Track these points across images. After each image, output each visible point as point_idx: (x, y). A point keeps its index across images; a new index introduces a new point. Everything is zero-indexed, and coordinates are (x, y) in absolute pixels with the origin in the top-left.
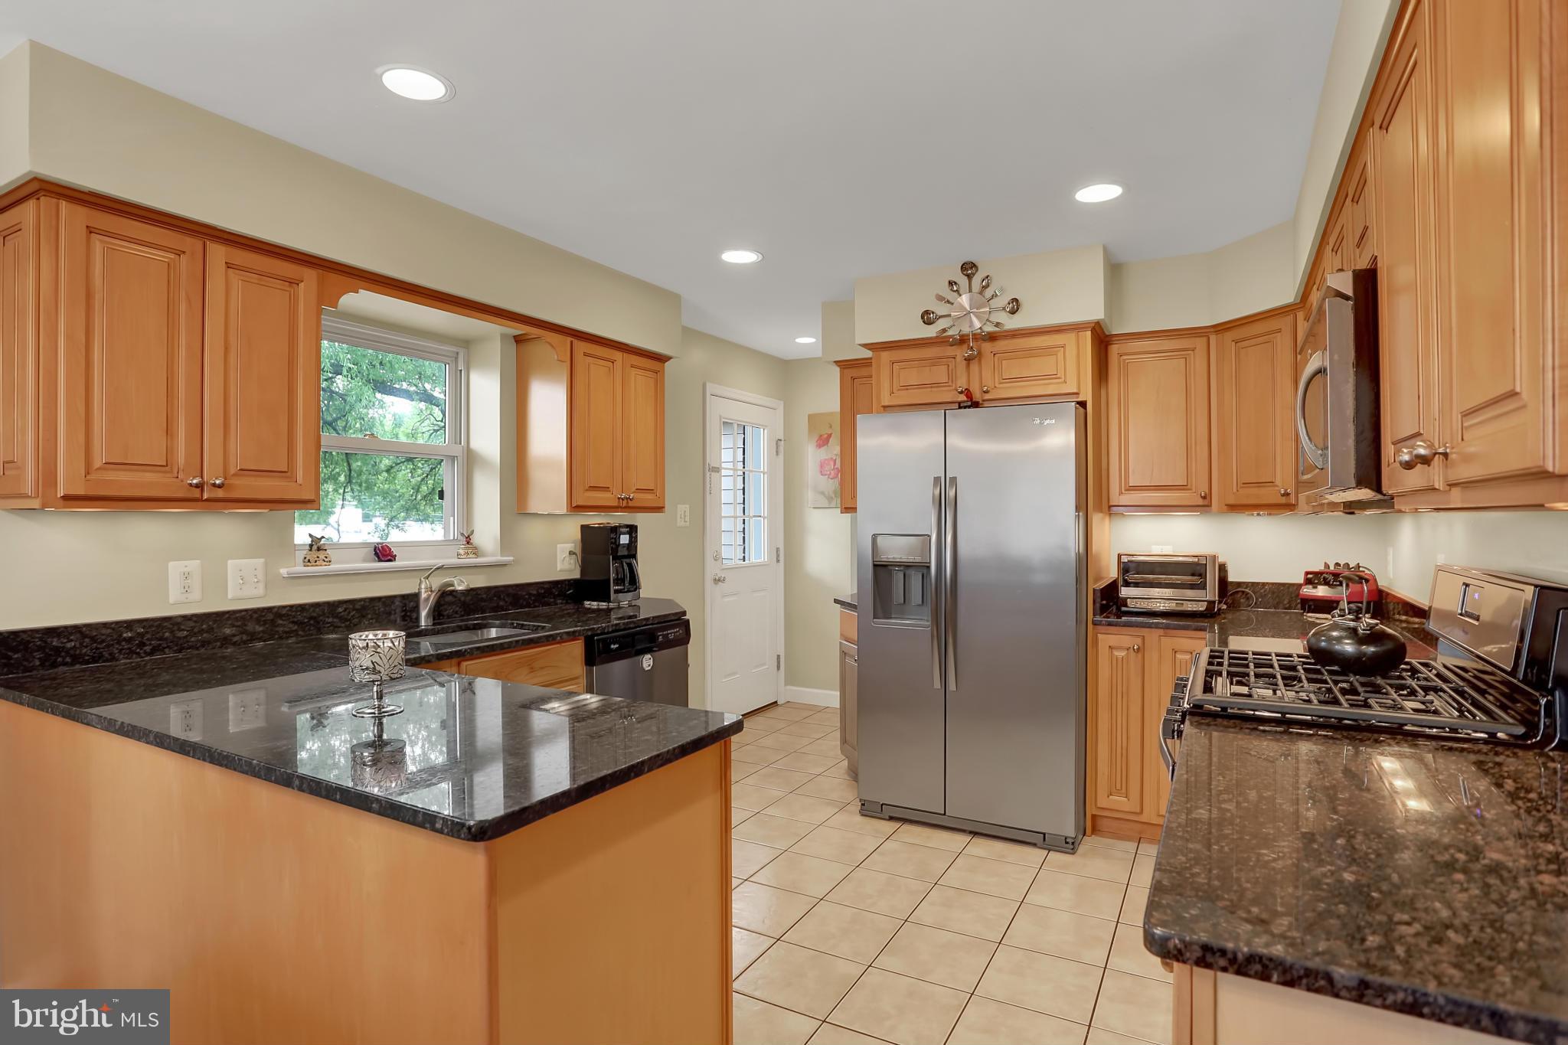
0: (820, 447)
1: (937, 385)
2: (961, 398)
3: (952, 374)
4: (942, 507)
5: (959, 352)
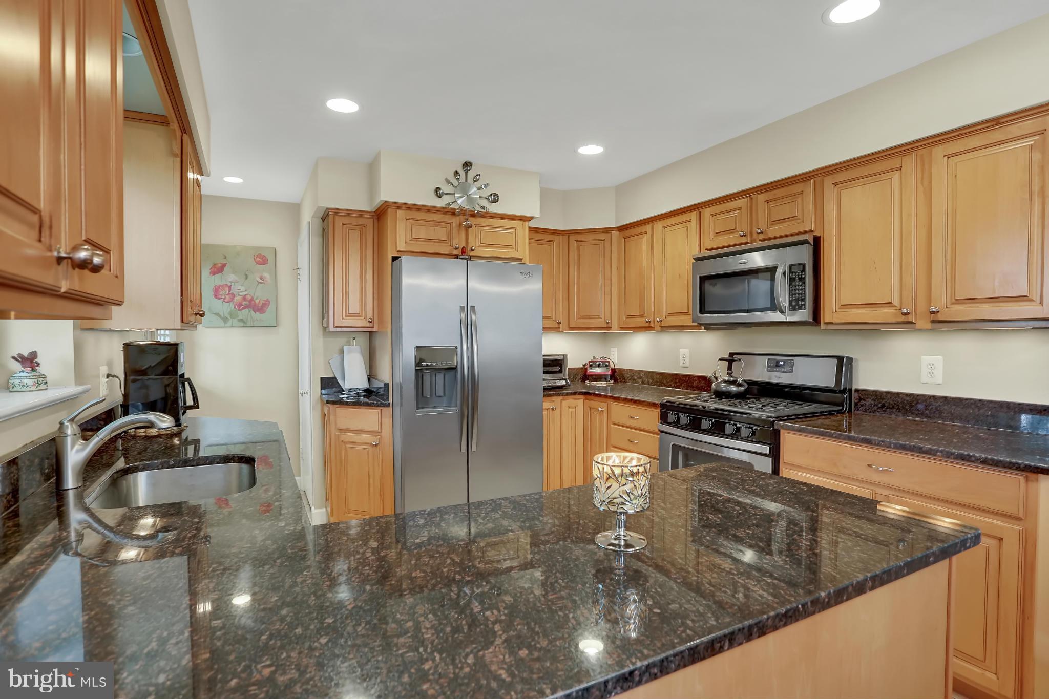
0: (214, 274)
1: (439, 241)
2: (455, 252)
3: (449, 235)
4: (468, 327)
5: (455, 221)
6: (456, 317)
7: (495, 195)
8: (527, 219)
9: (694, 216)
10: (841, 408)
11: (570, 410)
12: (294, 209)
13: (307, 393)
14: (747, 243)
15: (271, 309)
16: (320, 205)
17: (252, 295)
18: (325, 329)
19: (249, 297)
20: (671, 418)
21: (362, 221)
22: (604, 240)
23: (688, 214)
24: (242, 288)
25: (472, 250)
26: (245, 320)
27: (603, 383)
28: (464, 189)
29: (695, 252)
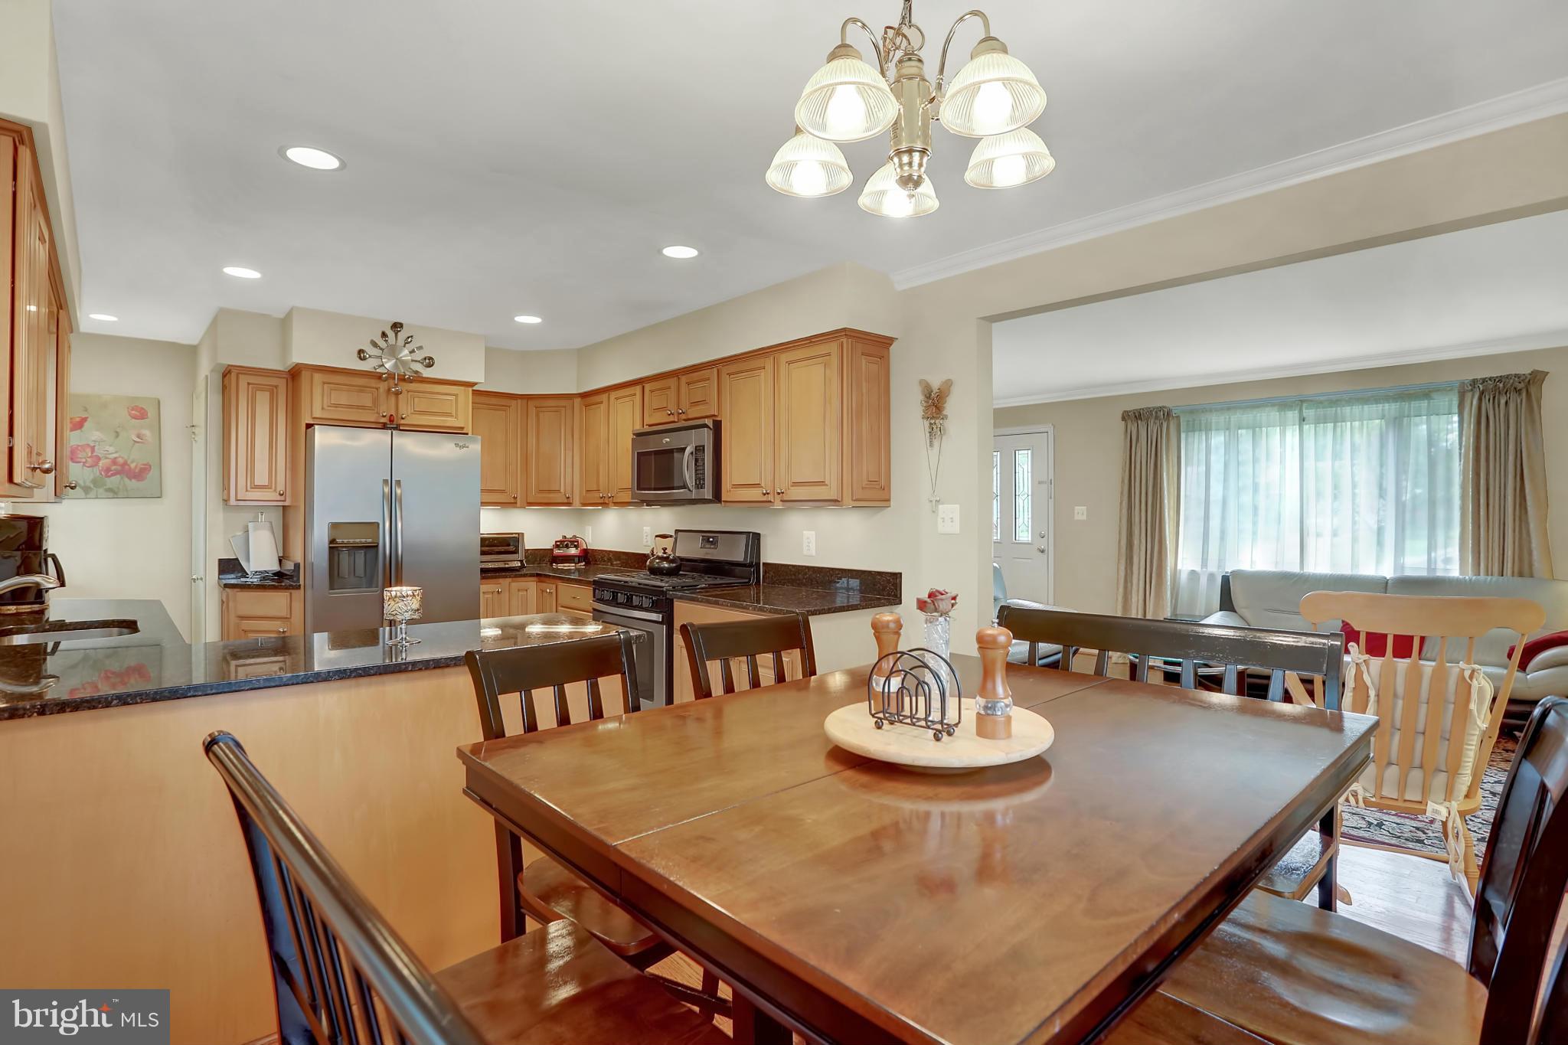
1: (363, 408)
2: (383, 420)
3: (376, 401)
4: (392, 501)
5: (383, 386)
6: (379, 490)
7: (430, 358)
8: (472, 384)
9: (638, 389)
10: (747, 580)
11: (520, 593)
12: (189, 353)
13: (201, 579)
14: (674, 422)
15: (153, 474)
16: (219, 362)
17: (126, 457)
18: (226, 501)
19: (121, 461)
20: (607, 595)
21: (274, 381)
22: (565, 407)
23: (633, 388)
24: (111, 449)
25: (403, 418)
26: (116, 490)
27: (571, 566)
28: (393, 351)
29: (638, 427)
